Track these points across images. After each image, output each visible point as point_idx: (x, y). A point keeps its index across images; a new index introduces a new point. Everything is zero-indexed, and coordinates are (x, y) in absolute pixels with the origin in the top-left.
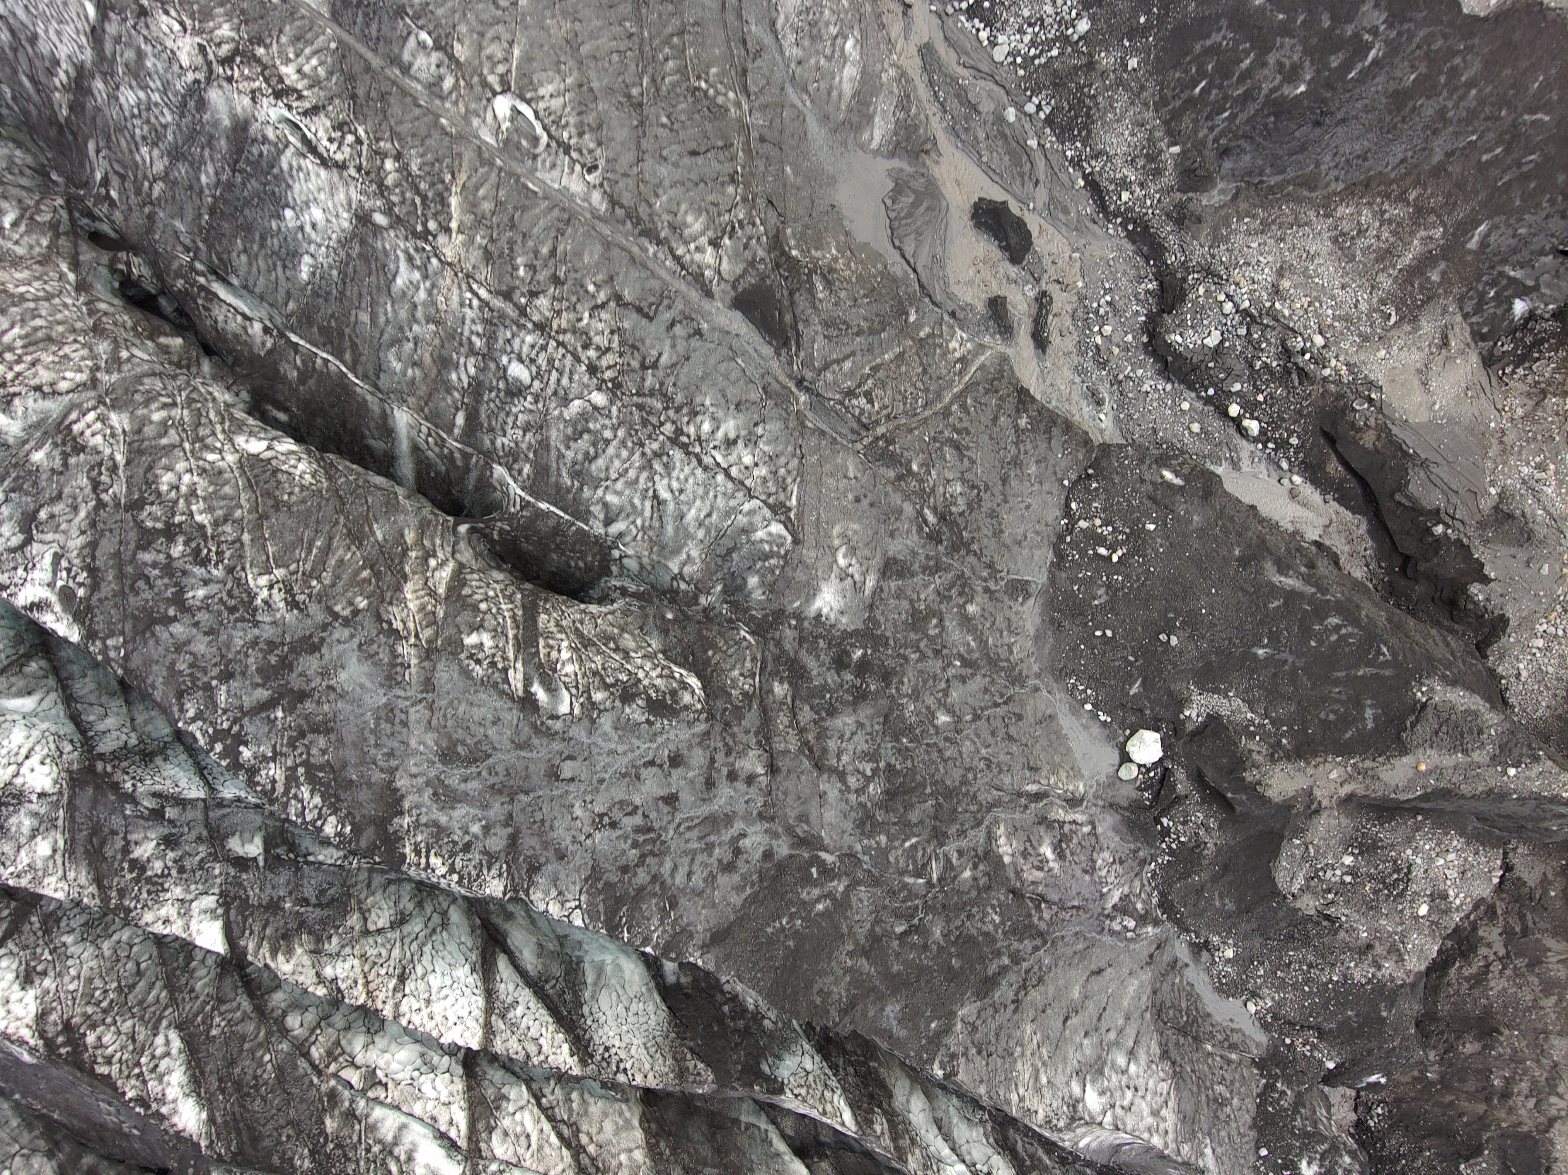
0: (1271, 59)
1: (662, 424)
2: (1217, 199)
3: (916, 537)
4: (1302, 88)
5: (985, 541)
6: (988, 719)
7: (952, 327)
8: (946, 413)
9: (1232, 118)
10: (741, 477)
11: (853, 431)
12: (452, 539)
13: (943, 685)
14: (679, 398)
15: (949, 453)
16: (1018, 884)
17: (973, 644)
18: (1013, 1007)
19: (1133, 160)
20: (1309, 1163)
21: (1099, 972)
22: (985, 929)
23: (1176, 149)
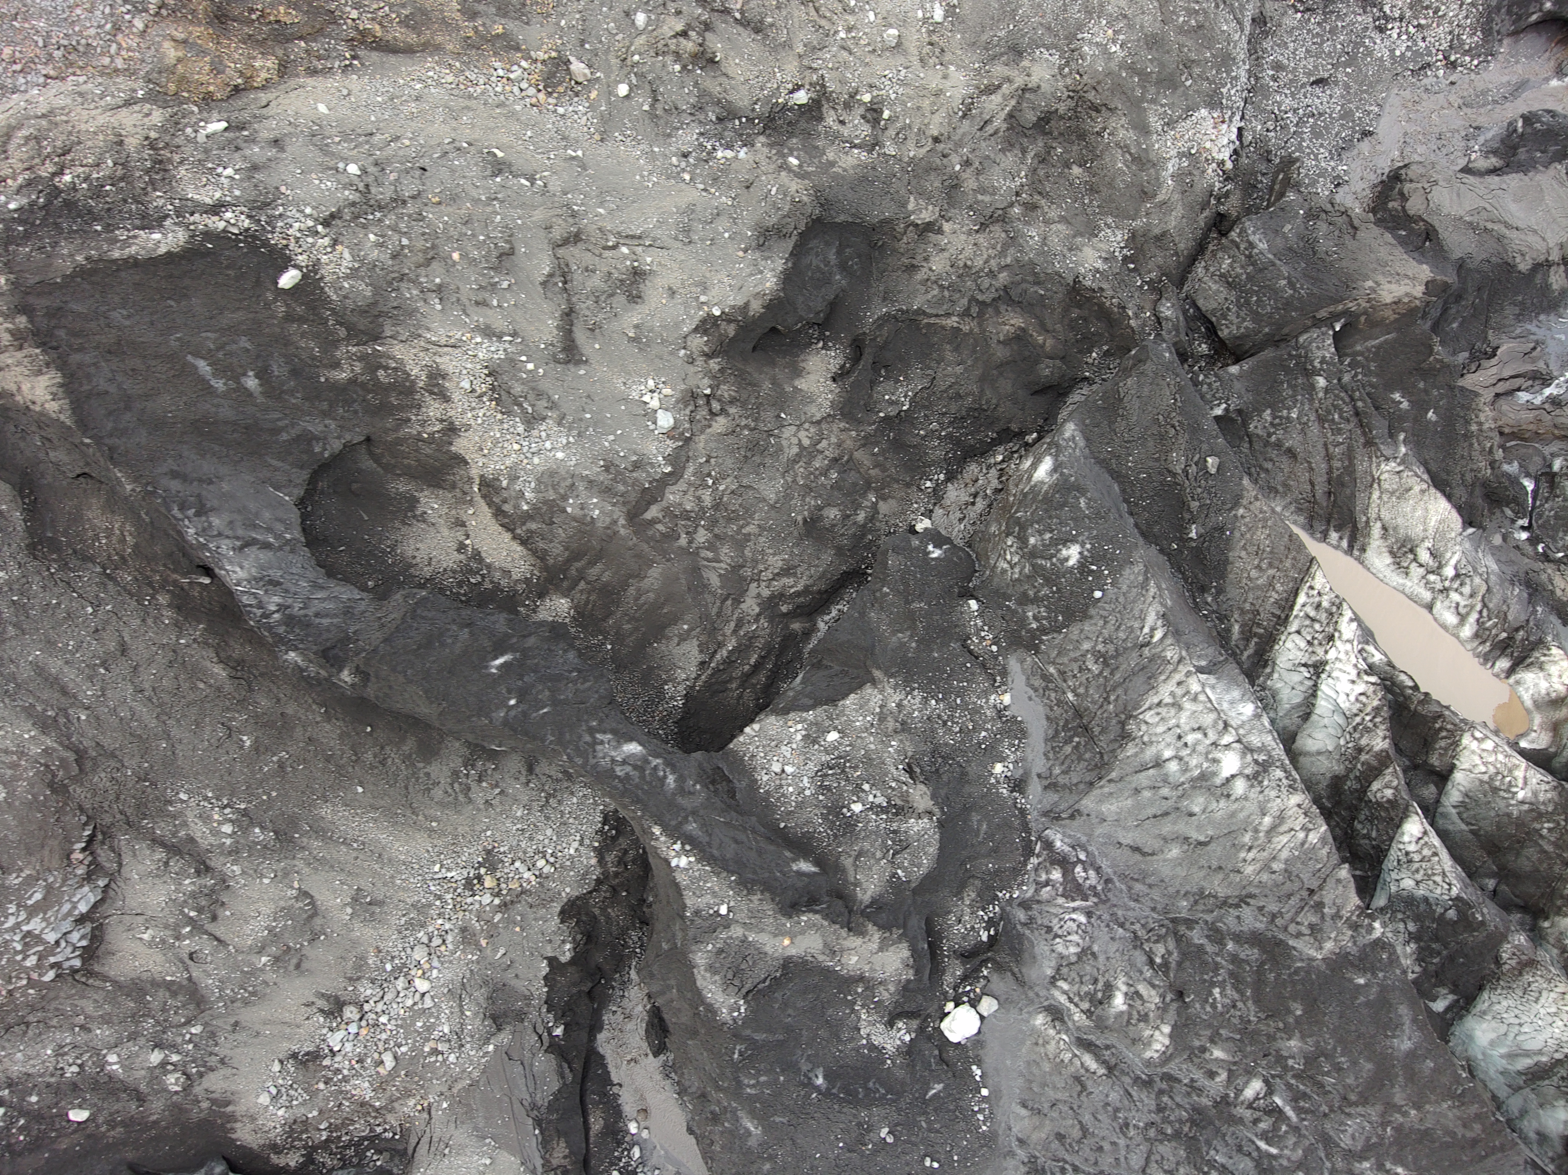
16: (1169, 998)
21: (1136, 849)
22: (1236, 996)
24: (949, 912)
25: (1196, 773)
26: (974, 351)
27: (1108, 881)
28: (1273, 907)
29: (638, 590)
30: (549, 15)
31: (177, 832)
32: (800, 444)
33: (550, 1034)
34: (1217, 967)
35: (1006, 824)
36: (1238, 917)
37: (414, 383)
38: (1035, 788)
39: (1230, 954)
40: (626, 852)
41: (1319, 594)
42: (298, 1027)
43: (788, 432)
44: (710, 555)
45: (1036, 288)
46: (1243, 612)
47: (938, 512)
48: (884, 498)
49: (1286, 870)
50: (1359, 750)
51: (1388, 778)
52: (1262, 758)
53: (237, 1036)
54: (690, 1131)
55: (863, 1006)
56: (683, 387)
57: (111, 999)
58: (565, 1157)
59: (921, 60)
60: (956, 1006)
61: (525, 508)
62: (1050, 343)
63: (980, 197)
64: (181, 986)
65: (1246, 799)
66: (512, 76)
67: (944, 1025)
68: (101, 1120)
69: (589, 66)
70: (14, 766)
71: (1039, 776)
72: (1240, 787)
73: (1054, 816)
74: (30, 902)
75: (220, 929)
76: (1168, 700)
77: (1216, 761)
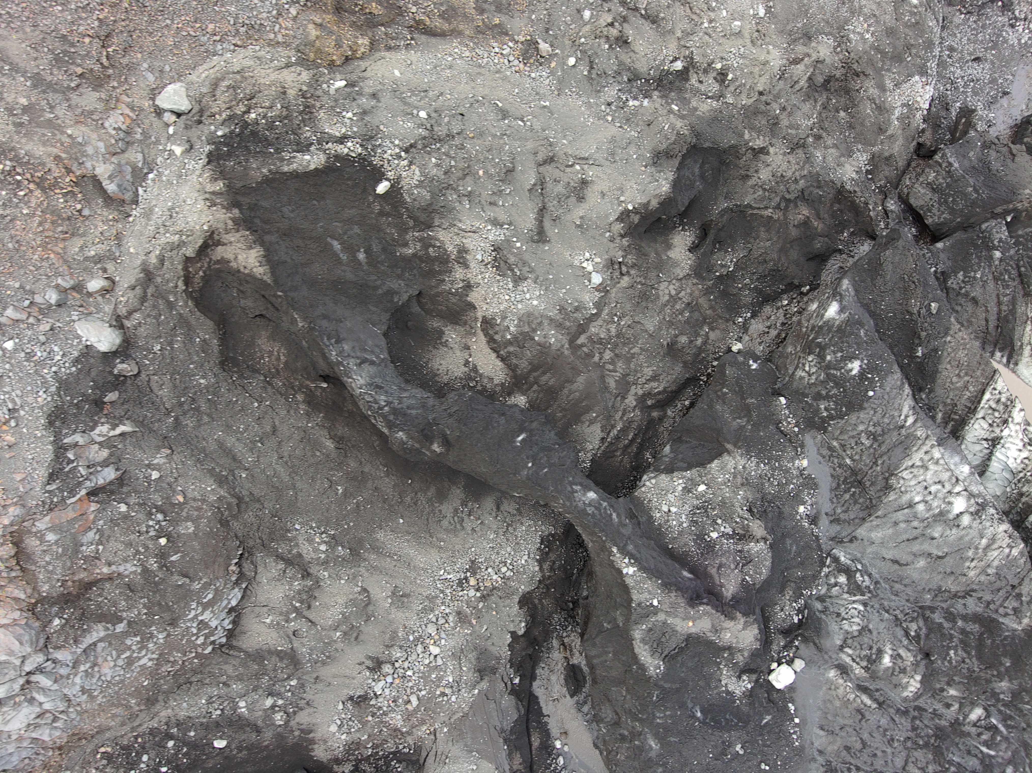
6: (872, 765)
16: (920, 658)
18: (973, 594)
20: (851, 370)
21: (895, 561)
22: (965, 655)
24: (776, 604)
25: (937, 511)
26: (778, 232)
27: (877, 583)
28: (988, 597)
29: (570, 390)
30: (524, 12)
31: (292, 550)
32: (670, 294)
33: (512, 682)
34: (951, 637)
35: (808, 546)
36: (965, 605)
37: (449, 256)
38: (824, 521)
39: (959, 628)
40: (554, 563)
41: (1000, 393)
42: (354, 679)
43: (663, 286)
44: (611, 367)
45: (817, 191)
46: (945, 404)
47: (746, 338)
48: (713, 329)
49: (997, 574)
50: (1021, 495)
52: (980, 501)
53: (317, 686)
54: (596, 746)
55: (725, 666)
56: (606, 257)
57: (243, 664)
58: (520, 764)
59: (752, 42)
60: (779, 665)
61: (508, 337)
62: (821, 226)
63: (790, 131)
64: (286, 653)
65: (970, 527)
66: (504, 52)
67: (772, 678)
68: (233, 746)
69: (552, 46)
70: (199, 509)
71: (827, 514)
72: (966, 520)
73: (838, 540)
74: (205, 601)
75: (312, 615)
76: (919, 463)
77: (950, 503)
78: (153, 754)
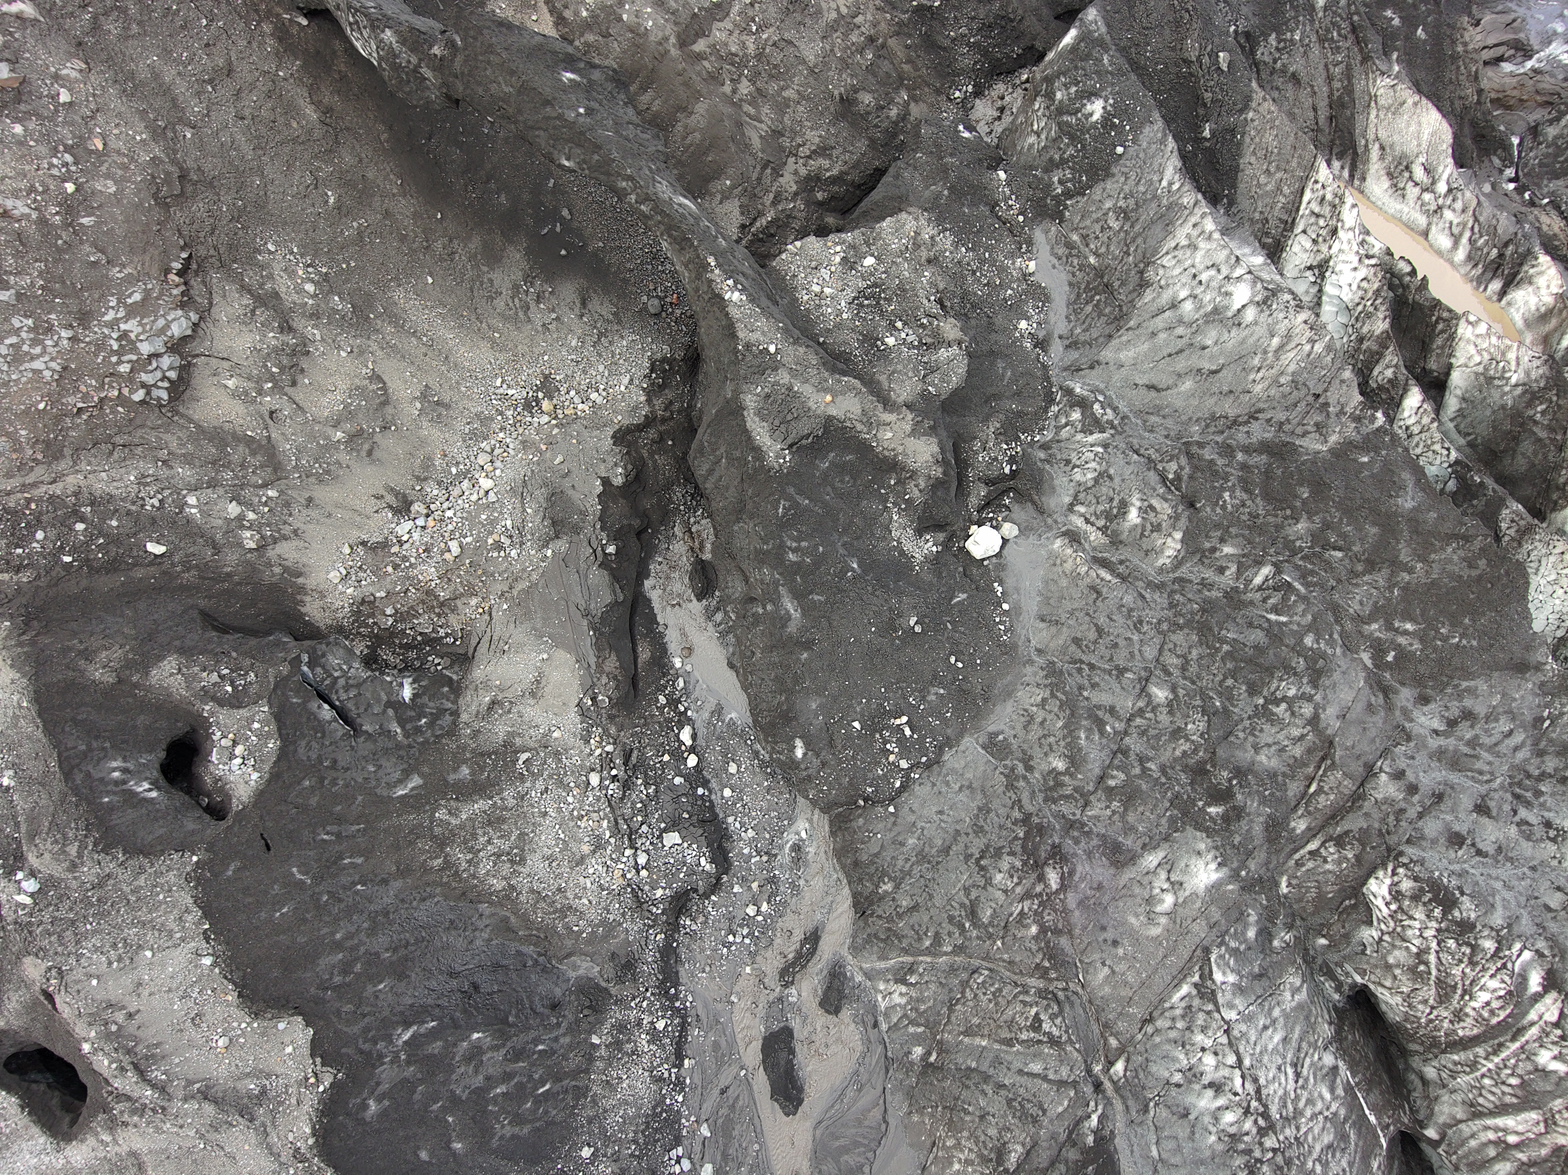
0: (479, 1081)
1: (1274, 1150)
2: (585, 965)
3: (1079, 868)
4: (476, 1036)
5: (1002, 811)
6: (1111, 659)
7: (886, 1015)
8: (959, 950)
9: (536, 1041)
10: (1227, 1050)
11: (1072, 1005)
12: (1450, 1132)
13: (1138, 721)
14: (1239, 1161)
15: (986, 915)
16: (1180, 508)
17: (1083, 736)
18: (1260, 416)
19: (633, 1053)
20: (1091, 115)
21: (1151, 387)
22: (1245, 496)
23: (595, 1040)
24: (975, 438)
25: (1209, 308)
27: (1123, 416)
28: (1282, 416)
29: (686, 127)
31: (263, 284)
32: (838, 10)
33: (603, 550)
34: (1227, 476)
35: (1029, 374)
36: (1248, 432)
38: (1057, 347)
39: (1238, 463)
40: (671, 403)
41: (1323, 187)
42: (368, 518)
44: (752, 111)
46: (1252, 222)
48: (913, 98)
49: (1293, 382)
51: (1388, 358)
52: (1270, 286)
53: (309, 511)
54: (731, 666)
55: (895, 504)
57: (194, 438)
58: (616, 669)
60: (980, 528)
61: (585, 14)
64: (261, 446)
65: (1256, 324)
67: (969, 544)
68: (176, 559)
70: (125, 167)
71: (1061, 337)
72: (1250, 314)
73: (1075, 370)
74: (129, 301)
75: (299, 395)
76: (1184, 242)
77: (1228, 294)
78: (52, 533)
